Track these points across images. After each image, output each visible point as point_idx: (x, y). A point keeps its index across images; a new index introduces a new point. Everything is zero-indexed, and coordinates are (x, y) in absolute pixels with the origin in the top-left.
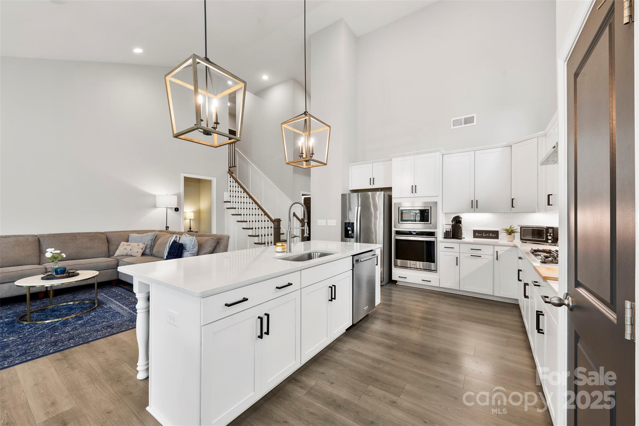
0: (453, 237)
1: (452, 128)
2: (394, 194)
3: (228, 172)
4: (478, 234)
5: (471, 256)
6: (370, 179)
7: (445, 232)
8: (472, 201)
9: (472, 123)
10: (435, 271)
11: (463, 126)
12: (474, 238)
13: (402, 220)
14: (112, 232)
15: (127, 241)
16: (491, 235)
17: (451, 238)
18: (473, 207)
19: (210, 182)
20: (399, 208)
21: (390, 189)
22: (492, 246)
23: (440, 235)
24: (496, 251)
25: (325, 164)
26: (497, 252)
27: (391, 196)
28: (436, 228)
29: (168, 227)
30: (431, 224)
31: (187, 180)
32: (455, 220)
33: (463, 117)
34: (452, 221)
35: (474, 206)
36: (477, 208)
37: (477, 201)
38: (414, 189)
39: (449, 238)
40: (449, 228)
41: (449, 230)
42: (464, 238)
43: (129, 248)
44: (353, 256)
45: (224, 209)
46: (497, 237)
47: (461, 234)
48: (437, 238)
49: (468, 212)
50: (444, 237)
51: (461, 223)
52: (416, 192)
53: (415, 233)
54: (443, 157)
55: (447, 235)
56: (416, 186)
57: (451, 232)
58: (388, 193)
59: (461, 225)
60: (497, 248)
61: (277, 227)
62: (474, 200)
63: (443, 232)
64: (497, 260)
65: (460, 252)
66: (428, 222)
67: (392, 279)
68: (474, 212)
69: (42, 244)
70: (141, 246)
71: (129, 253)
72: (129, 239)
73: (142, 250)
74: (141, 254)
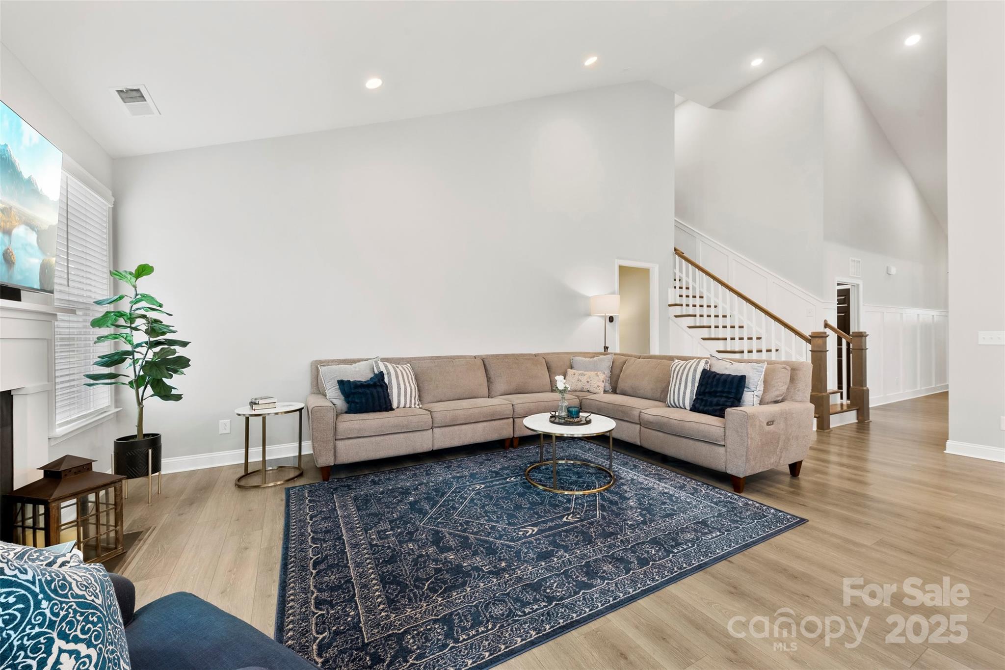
3: (675, 253)
15: (572, 368)
19: (646, 272)
29: (608, 348)
31: (622, 270)
43: (583, 379)
45: (670, 318)
61: (818, 349)
69: (488, 368)
70: (602, 377)
71: (587, 387)
72: (574, 365)
73: (603, 384)
74: (603, 390)
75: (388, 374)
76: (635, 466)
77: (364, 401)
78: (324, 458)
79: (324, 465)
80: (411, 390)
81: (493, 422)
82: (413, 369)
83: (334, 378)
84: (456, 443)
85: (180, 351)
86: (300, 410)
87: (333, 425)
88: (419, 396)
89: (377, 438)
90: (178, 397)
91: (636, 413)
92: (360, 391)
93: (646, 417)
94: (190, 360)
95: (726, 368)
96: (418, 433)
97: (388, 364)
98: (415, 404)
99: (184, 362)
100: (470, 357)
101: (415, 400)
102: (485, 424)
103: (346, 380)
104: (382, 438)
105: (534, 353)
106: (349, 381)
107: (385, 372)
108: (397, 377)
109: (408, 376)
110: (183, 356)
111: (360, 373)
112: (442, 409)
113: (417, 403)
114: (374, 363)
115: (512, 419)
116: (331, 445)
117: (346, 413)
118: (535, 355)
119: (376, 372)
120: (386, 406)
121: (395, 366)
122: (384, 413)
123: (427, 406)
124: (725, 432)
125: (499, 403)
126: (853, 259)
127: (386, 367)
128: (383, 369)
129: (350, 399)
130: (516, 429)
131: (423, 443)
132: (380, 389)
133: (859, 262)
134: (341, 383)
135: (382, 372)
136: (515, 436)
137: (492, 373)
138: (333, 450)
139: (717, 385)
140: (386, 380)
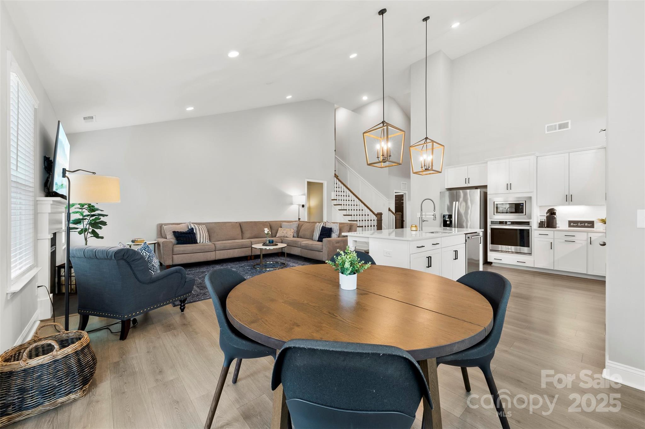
0: (548, 226)
1: (546, 133)
2: (489, 191)
3: (335, 176)
4: (573, 224)
5: (565, 241)
6: (466, 179)
7: (539, 222)
8: (567, 195)
9: (566, 128)
10: (530, 254)
11: (558, 131)
12: (569, 227)
13: (497, 212)
14: (272, 221)
15: (281, 227)
16: (586, 224)
17: (545, 227)
18: (567, 200)
19: (321, 184)
20: (494, 202)
21: (486, 187)
22: (586, 233)
23: (534, 225)
24: (589, 237)
25: (440, 172)
26: (591, 237)
27: (487, 193)
28: (530, 218)
29: (300, 219)
30: (525, 215)
31: (309, 183)
32: (550, 212)
33: (557, 123)
34: (547, 213)
35: (569, 199)
36: (571, 201)
37: (571, 195)
38: (509, 187)
39: (543, 227)
40: (544, 219)
41: (544, 221)
42: (559, 227)
43: (285, 232)
44: (466, 234)
45: (332, 206)
46: (593, 226)
47: (556, 224)
48: (531, 226)
49: (563, 204)
50: (538, 226)
51: (555, 215)
52: (511, 189)
53: (510, 223)
54: (537, 159)
55: (541, 225)
56: (511, 184)
57: (546, 223)
58: (484, 190)
59: (555, 216)
60: (590, 235)
61: (379, 219)
62: (569, 195)
63: (538, 222)
64: (591, 244)
65: (554, 239)
66: (523, 213)
67: (488, 261)
68: (569, 205)
69: (242, 227)
70: (292, 231)
71: (286, 235)
72: (282, 226)
73: (293, 234)
74: (292, 236)
75: (195, 229)
76: (297, 263)
77: (185, 239)
78: (168, 262)
79: (168, 264)
80: (206, 236)
81: (242, 249)
82: (207, 228)
83: (171, 230)
84: (226, 257)
85: (102, 219)
86: (155, 244)
87: (172, 249)
88: (209, 239)
89: (191, 254)
90: (102, 238)
91: (299, 243)
92: (183, 235)
93: (302, 244)
94: (106, 222)
95: (329, 226)
96: (209, 253)
97: (195, 225)
98: (207, 242)
99: (104, 223)
100: (234, 222)
101: (207, 240)
102: (239, 249)
103: (176, 231)
104: (193, 254)
105: (265, 221)
106: (178, 232)
107: (194, 228)
108: (199, 230)
109: (204, 230)
110: (103, 221)
111: (183, 229)
112: (219, 244)
113: (208, 241)
114: (189, 225)
115: (251, 248)
116: (171, 257)
117: (177, 244)
118: (266, 222)
119: (190, 228)
120: (194, 241)
121: (198, 225)
122: (194, 244)
123: (213, 243)
124: (322, 247)
125: (246, 241)
126: (403, 182)
127: (194, 226)
128: (193, 227)
129: (179, 239)
130: (253, 252)
131: (211, 256)
132: (192, 235)
133: (406, 184)
134: (175, 233)
135: (193, 228)
136: (252, 255)
137: (244, 229)
138: (172, 259)
139: (324, 232)
140: (194, 231)
